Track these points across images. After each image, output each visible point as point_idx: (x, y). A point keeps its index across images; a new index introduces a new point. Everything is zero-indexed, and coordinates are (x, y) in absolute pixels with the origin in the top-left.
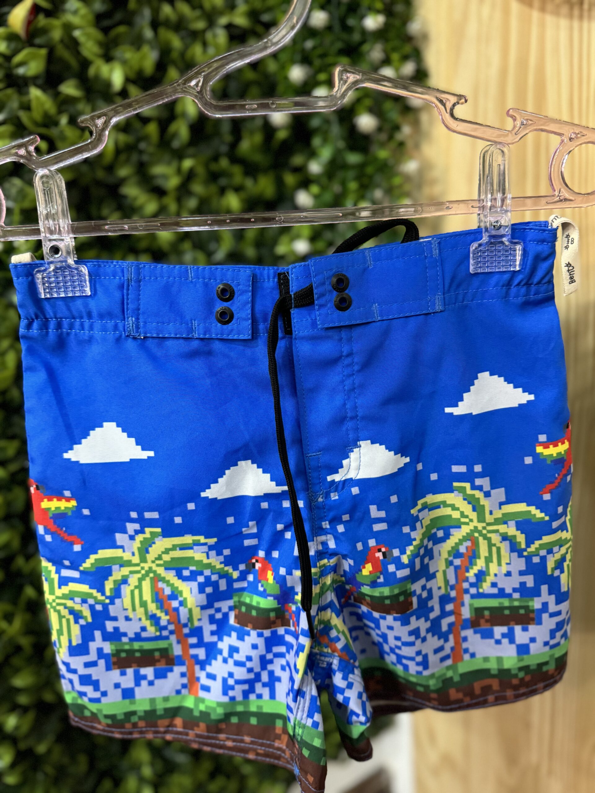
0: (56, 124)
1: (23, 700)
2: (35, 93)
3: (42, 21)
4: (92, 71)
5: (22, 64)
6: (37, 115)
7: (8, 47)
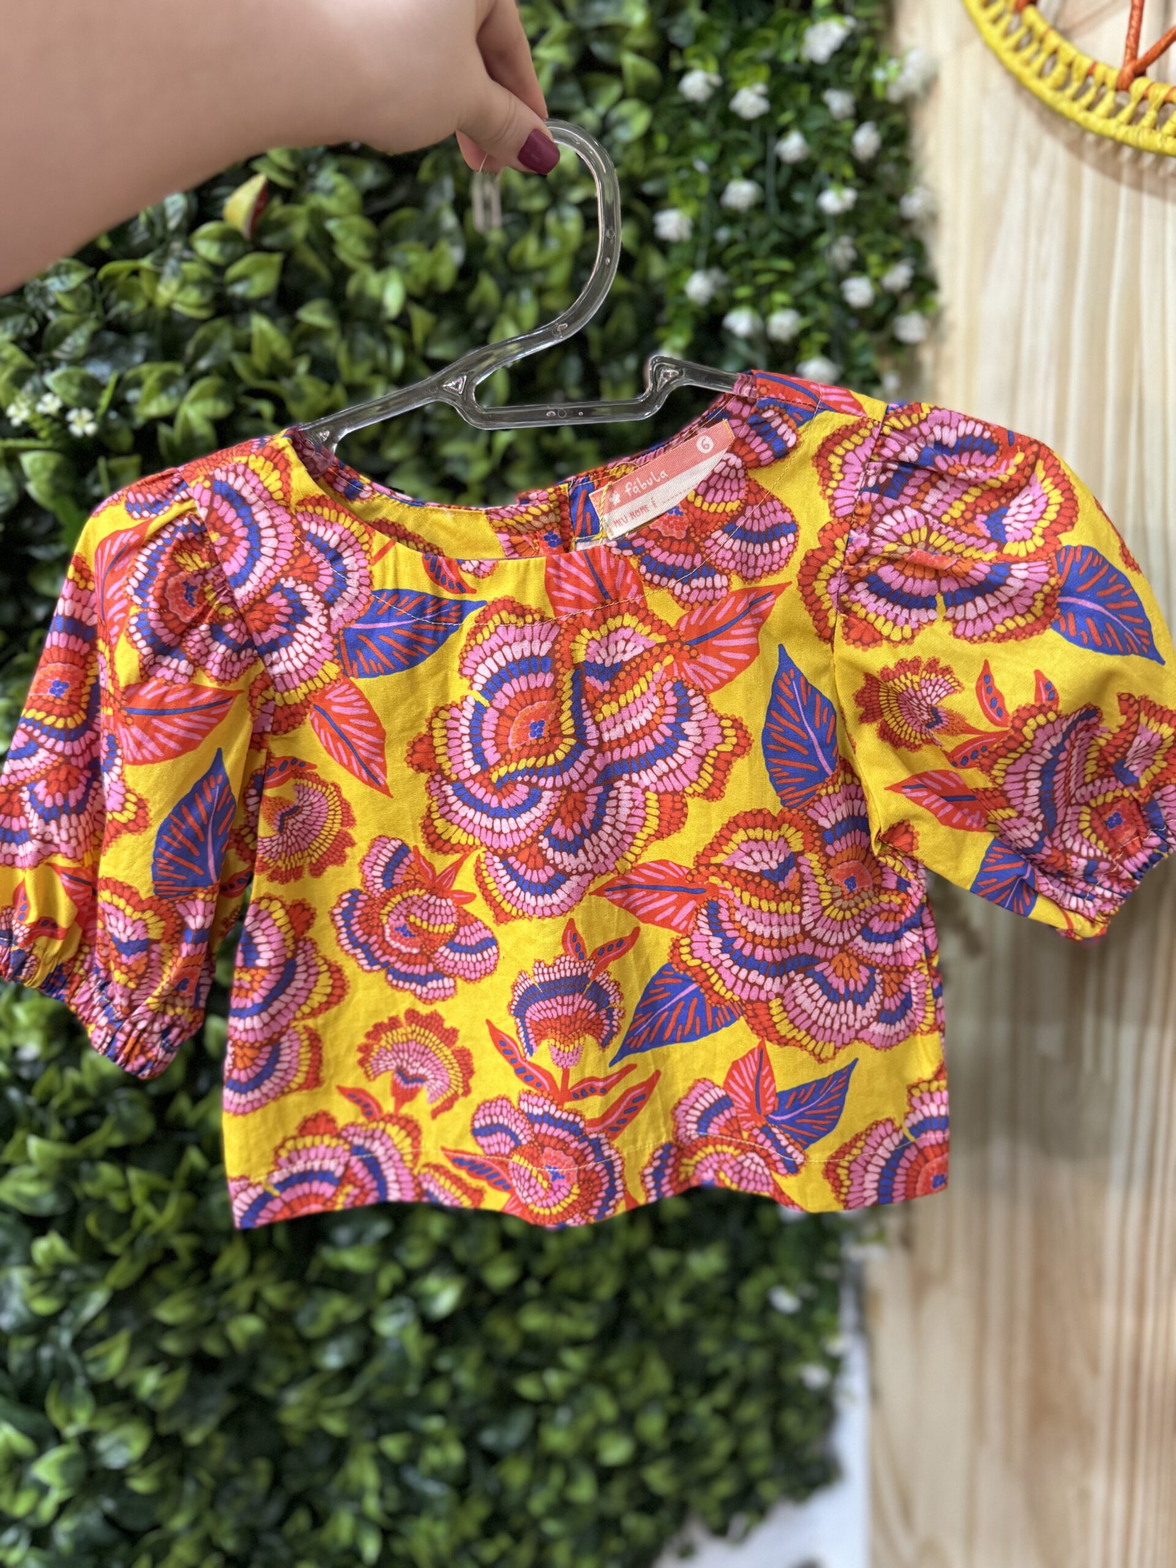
0: (289, 373)
2: (259, 324)
3: (278, 209)
4: (352, 286)
5: (240, 279)
6: (259, 360)
7: (222, 252)
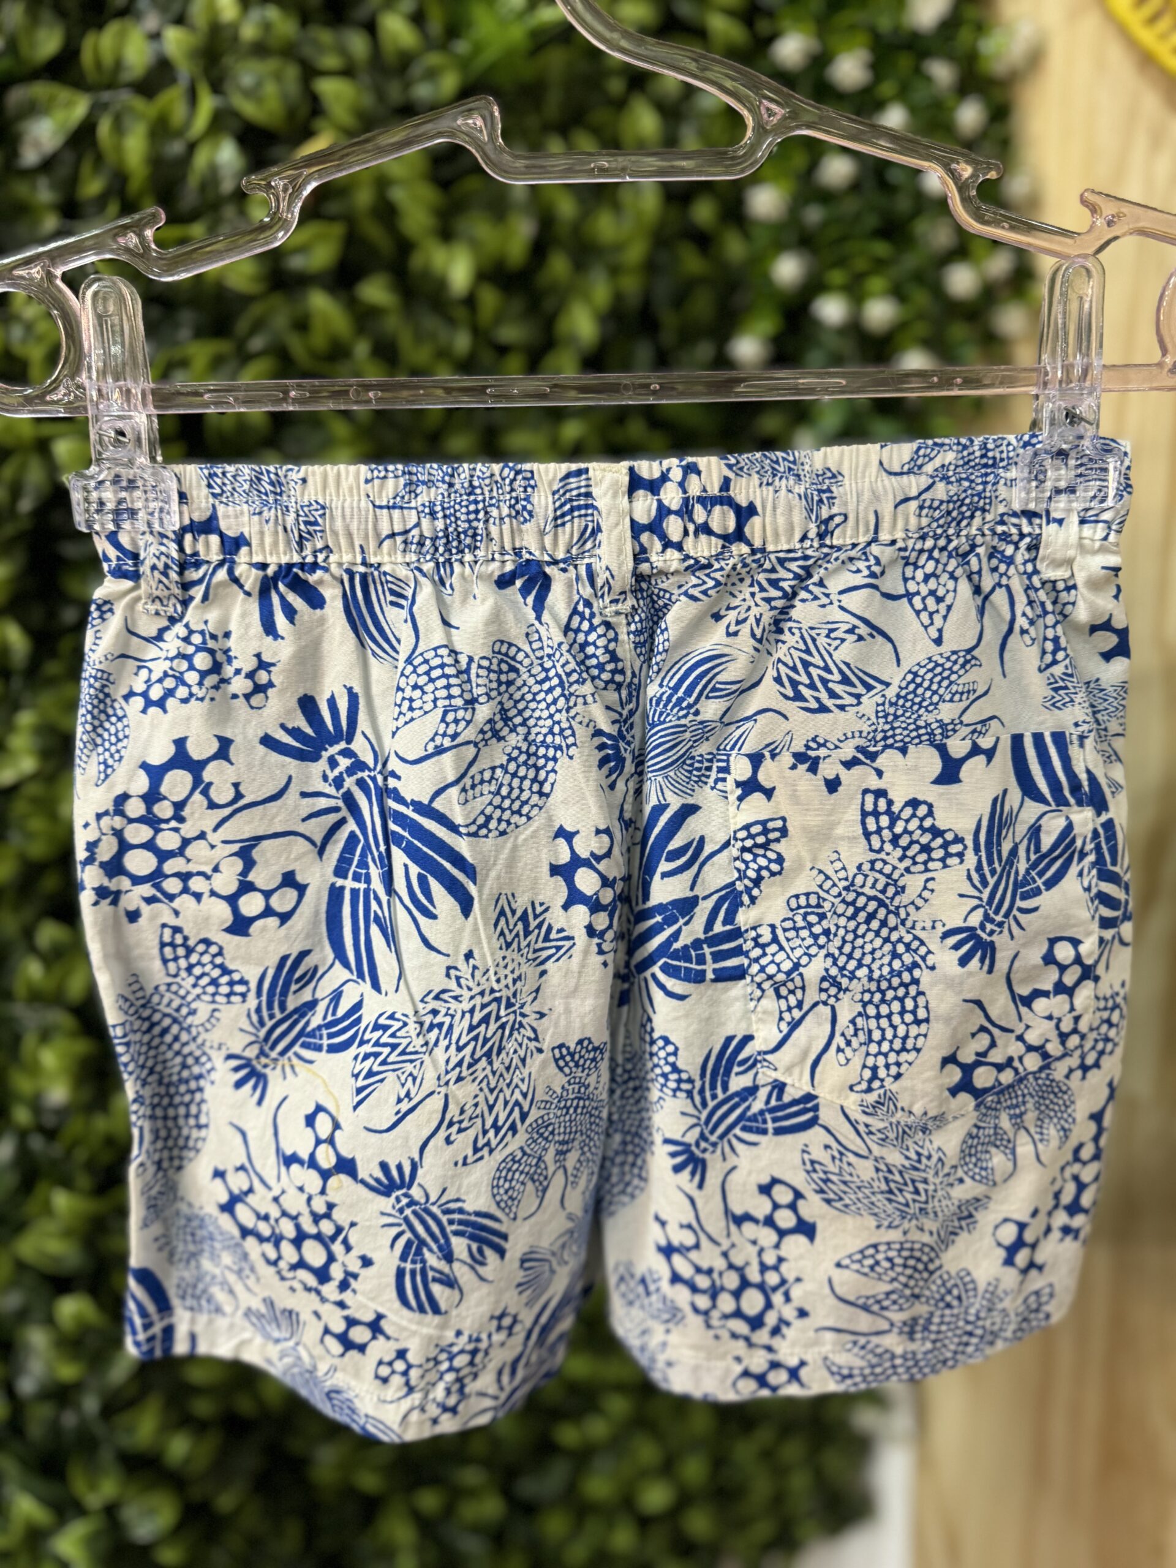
0: (347, 355)
1: (203, 1407)
2: (319, 300)
4: (417, 261)
6: (319, 341)
